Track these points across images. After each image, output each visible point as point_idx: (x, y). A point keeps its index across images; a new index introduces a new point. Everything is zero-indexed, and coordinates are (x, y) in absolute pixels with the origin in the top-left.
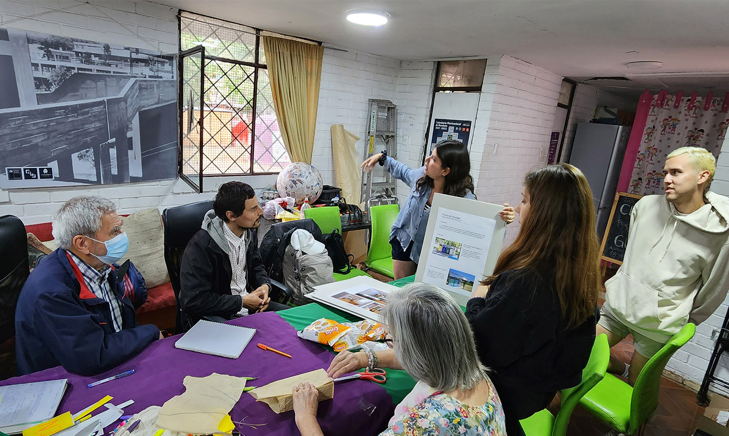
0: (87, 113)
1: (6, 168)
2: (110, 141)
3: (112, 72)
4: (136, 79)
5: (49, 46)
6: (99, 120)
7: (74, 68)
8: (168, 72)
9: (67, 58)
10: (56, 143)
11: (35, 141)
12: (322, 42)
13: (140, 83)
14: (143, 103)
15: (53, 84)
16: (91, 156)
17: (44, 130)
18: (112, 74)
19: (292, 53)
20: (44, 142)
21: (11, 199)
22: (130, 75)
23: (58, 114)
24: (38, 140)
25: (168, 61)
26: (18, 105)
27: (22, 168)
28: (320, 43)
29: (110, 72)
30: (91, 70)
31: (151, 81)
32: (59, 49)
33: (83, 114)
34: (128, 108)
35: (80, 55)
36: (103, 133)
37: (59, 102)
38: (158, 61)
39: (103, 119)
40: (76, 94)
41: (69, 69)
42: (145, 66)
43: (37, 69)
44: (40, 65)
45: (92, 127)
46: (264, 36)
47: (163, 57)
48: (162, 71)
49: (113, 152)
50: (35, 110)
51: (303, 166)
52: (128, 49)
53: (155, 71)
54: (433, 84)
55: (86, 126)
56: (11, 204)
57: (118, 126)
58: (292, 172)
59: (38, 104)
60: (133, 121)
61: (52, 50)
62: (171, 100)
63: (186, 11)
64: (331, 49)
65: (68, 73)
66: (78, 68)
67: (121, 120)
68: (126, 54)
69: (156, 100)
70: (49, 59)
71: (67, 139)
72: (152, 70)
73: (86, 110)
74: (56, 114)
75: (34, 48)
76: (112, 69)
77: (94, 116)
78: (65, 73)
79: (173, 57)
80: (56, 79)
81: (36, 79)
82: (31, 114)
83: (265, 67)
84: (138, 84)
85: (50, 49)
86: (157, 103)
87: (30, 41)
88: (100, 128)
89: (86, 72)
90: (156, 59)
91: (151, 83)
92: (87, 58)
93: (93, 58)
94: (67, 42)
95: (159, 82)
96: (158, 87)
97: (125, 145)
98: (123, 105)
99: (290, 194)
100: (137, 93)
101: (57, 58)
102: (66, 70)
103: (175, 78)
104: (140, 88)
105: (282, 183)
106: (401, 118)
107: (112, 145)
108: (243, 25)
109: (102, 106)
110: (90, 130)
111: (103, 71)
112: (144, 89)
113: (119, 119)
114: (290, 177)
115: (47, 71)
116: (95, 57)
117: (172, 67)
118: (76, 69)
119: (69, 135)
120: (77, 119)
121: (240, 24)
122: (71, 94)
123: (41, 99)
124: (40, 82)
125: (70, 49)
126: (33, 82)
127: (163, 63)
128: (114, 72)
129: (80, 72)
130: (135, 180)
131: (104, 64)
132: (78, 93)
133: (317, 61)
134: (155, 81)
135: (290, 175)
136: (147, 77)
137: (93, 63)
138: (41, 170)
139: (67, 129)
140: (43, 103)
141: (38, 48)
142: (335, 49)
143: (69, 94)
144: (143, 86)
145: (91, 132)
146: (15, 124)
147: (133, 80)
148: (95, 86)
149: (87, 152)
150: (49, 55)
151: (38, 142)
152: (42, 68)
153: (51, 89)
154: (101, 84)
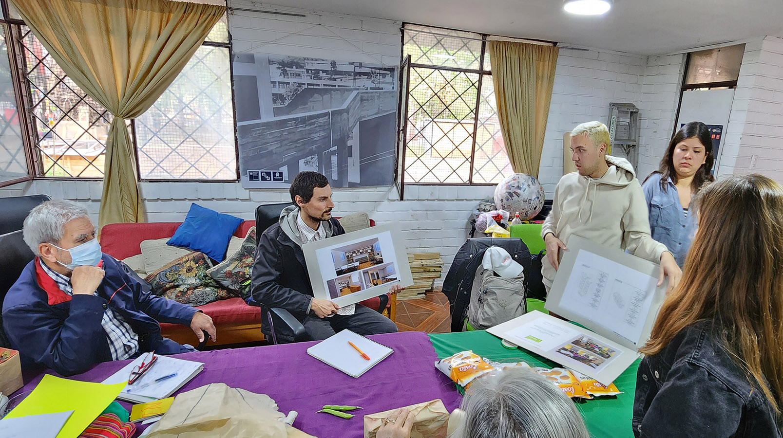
0: (314, 123)
1: (248, 171)
2: (333, 149)
3: (337, 86)
4: (358, 91)
5: (285, 65)
6: (324, 130)
7: (304, 84)
8: (389, 84)
9: (299, 75)
10: (287, 150)
11: (270, 149)
12: (557, 43)
13: (362, 95)
14: (364, 113)
15: (287, 98)
16: (316, 162)
17: (278, 139)
18: (337, 87)
19: (521, 56)
20: (277, 149)
21: (251, 197)
22: (353, 88)
23: (290, 125)
24: (273, 147)
25: (389, 72)
26: (259, 118)
27: (260, 171)
28: (555, 44)
29: (335, 86)
30: (319, 85)
31: (372, 93)
32: (293, 68)
33: (310, 125)
34: (349, 118)
35: (310, 71)
36: (326, 141)
37: (291, 114)
38: (379, 73)
39: (327, 129)
40: (305, 107)
41: (300, 85)
42: (367, 78)
43: (274, 86)
44: (277, 83)
45: (316, 136)
46: (490, 41)
47: (385, 69)
48: (383, 83)
49: (334, 159)
50: (272, 122)
51: (523, 177)
52: (352, 63)
53: (376, 83)
54: (681, 80)
55: (313, 135)
56: (251, 201)
57: (340, 135)
58: (509, 184)
59: (274, 116)
60: (353, 130)
61: (287, 69)
62: (390, 111)
63: (410, 23)
64: (569, 48)
65: (299, 89)
66: (308, 84)
67: (343, 129)
68: (351, 69)
69: (376, 111)
70: (284, 77)
71: (296, 147)
72: (373, 82)
73: (313, 121)
74: (288, 125)
75: (273, 68)
76: (337, 83)
77: (319, 126)
78: (297, 89)
79: (394, 69)
80: (289, 94)
81: (274, 95)
82: (268, 125)
83: (489, 73)
84: (359, 96)
85: (285, 68)
86: (377, 114)
87: (271, 62)
88: (325, 138)
89: (315, 87)
90: (378, 71)
91: (372, 95)
92: (316, 74)
93: (321, 73)
94: (299, 61)
95: (380, 93)
96: (379, 97)
97: (345, 152)
98: (345, 115)
99: (506, 207)
100: (359, 105)
101: (291, 76)
102: (297, 86)
103: (395, 89)
104: (362, 100)
105: (499, 194)
106: (644, 124)
107: (333, 153)
108: (468, 32)
109: (327, 117)
110: (315, 139)
111: (329, 85)
112: (365, 100)
113: (341, 129)
114: (507, 188)
115: (282, 88)
116: (323, 73)
117: (393, 78)
118: (306, 84)
119: (298, 143)
120: (305, 129)
121: (465, 31)
122: (301, 107)
123: (277, 112)
124: (277, 97)
125: (302, 67)
126: (271, 98)
127: (384, 75)
128: (338, 86)
129: (309, 87)
130: (352, 185)
131: (330, 79)
132: (307, 106)
133: (550, 63)
134: (376, 92)
135: (507, 187)
136: (369, 89)
137: (320, 79)
138: (274, 173)
139: (296, 139)
140: (278, 115)
141: (277, 68)
142: (572, 48)
143: (300, 107)
144: (364, 98)
145: (316, 140)
146: (256, 134)
147: (355, 93)
148: (321, 99)
149: (312, 158)
150: (285, 73)
151: (273, 149)
152: (279, 85)
153: (285, 103)
154: (327, 97)
